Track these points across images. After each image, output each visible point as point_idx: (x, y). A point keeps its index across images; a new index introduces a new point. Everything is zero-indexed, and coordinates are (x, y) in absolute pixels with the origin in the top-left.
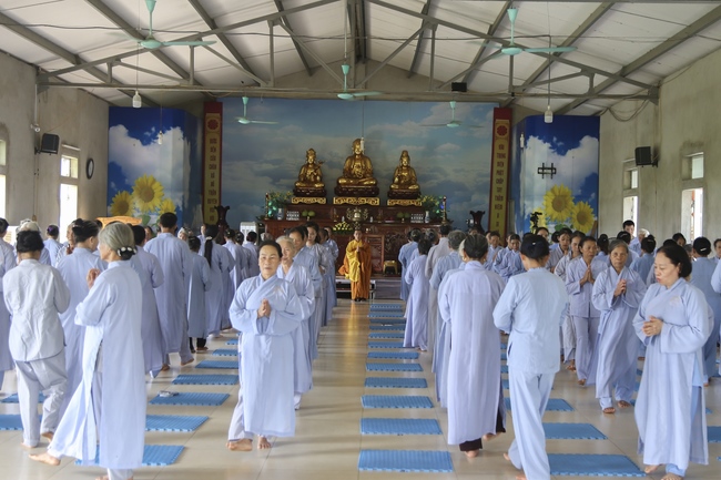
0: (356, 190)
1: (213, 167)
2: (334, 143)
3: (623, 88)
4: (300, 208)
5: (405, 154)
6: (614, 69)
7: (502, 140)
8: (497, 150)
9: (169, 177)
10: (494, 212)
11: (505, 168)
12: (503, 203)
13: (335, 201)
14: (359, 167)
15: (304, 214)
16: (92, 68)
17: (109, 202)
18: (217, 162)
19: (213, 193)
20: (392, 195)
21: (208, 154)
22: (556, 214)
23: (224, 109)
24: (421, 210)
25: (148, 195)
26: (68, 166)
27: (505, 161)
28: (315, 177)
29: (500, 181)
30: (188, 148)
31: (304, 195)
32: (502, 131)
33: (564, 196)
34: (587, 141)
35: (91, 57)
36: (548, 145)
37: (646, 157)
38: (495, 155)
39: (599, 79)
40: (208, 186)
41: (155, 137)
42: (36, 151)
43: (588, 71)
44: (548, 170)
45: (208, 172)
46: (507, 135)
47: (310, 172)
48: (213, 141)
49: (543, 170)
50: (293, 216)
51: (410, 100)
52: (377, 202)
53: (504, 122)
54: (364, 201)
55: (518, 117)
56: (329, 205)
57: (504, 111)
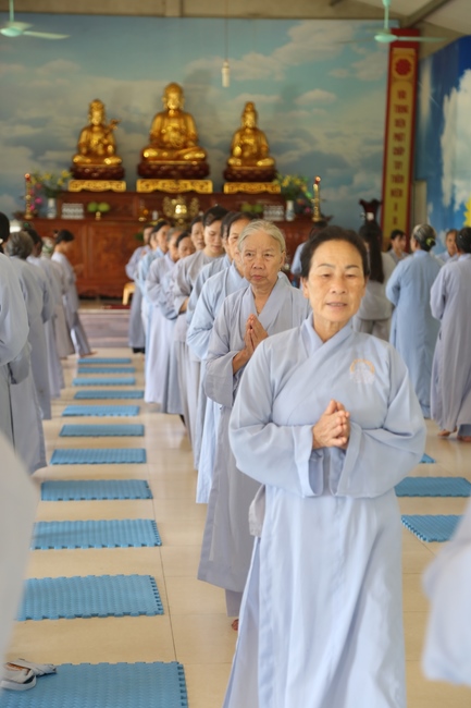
0: (175, 167)
4: (85, 197)
5: (250, 108)
7: (403, 83)
8: (396, 101)
10: (390, 202)
11: (407, 130)
12: (404, 186)
13: (141, 187)
14: (175, 130)
15: (92, 207)
20: (230, 175)
24: (280, 199)
27: (407, 117)
28: (105, 147)
29: (399, 151)
31: (88, 177)
32: (402, 67)
38: (392, 109)
46: (411, 75)
47: (95, 139)
50: (73, 212)
51: (254, 16)
52: (207, 187)
53: (406, 54)
54: (187, 185)
55: (431, 42)
56: (131, 193)
57: (408, 32)
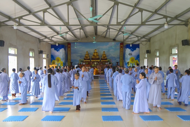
1: (69, 55)
2: (91, 50)
3: (143, 39)
4: (86, 62)
5: (104, 52)
6: (142, 36)
8: (121, 51)
10: (121, 62)
11: (122, 54)
12: (122, 60)
13: (92, 61)
14: (96, 54)
16: (48, 38)
17: (51, 62)
18: (70, 54)
19: (70, 60)
20: (102, 59)
21: (69, 53)
22: (132, 62)
23: (71, 44)
24: (107, 62)
25: (58, 60)
26: (44, 56)
27: (122, 52)
29: (121, 56)
31: (86, 60)
32: (122, 47)
33: (133, 59)
34: (137, 49)
35: (48, 36)
36: (130, 50)
37: (148, 52)
39: (139, 38)
40: (69, 59)
41: (59, 50)
42: (39, 54)
43: (137, 37)
44: (130, 54)
45: (68, 56)
47: (87, 55)
48: (69, 50)
49: (129, 54)
50: (84, 64)
51: (105, 42)
52: (99, 61)
54: (97, 60)
55: (125, 45)
57: (122, 43)
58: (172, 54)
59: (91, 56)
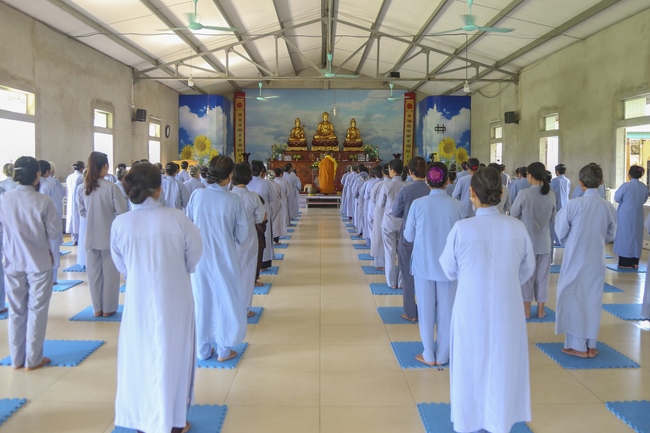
1: (240, 130)
2: (311, 115)
3: (496, 75)
4: (292, 153)
5: (353, 120)
6: (491, 63)
7: (410, 112)
8: (407, 118)
9: (215, 135)
10: (406, 154)
11: (411, 128)
12: (411, 149)
13: (313, 149)
14: (326, 128)
15: (295, 156)
17: (180, 152)
18: (242, 127)
19: (240, 145)
20: (346, 145)
21: (237, 123)
22: (446, 155)
23: (246, 96)
24: (366, 152)
25: (203, 147)
26: (154, 129)
27: (412, 124)
28: (300, 135)
29: (409, 136)
30: (226, 119)
32: (409, 106)
33: (450, 144)
37: (512, 118)
38: (406, 121)
39: (482, 69)
40: (237, 142)
41: (205, 112)
42: (133, 120)
44: (441, 129)
45: (237, 133)
46: (412, 109)
47: (297, 132)
48: (240, 115)
49: (438, 128)
50: (288, 158)
51: (355, 88)
52: (337, 149)
53: (411, 102)
54: (329, 148)
55: (420, 98)
56: (309, 151)
57: (411, 94)
58: (623, 118)
59: (311, 134)
